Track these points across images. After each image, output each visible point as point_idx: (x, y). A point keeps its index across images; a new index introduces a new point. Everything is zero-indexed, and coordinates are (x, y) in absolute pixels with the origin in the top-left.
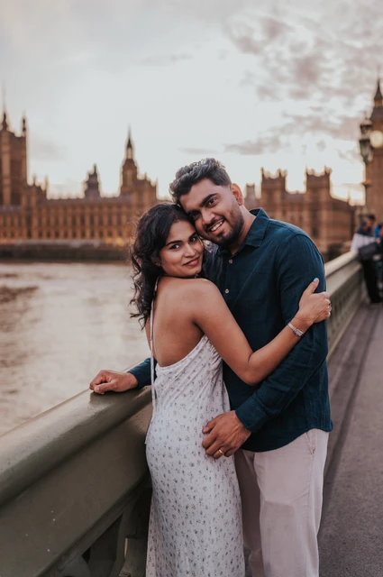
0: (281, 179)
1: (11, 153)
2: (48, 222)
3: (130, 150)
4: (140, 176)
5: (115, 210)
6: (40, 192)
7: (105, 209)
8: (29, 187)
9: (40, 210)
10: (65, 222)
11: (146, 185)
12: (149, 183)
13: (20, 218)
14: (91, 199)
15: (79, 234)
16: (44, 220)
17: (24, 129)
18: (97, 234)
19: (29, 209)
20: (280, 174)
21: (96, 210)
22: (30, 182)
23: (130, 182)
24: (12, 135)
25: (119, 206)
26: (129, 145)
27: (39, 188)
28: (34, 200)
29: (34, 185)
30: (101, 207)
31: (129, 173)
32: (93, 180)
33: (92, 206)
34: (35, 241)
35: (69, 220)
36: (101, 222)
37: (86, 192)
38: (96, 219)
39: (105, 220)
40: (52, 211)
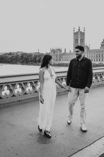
1: (81, 37)
15: (98, 60)
22: (85, 45)
24: (81, 32)
27: (87, 47)
28: (86, 50)
32: (103, 44)
33: (102, 52)
35: (96, 56)
37: (101, 47)
40: (91, 53)
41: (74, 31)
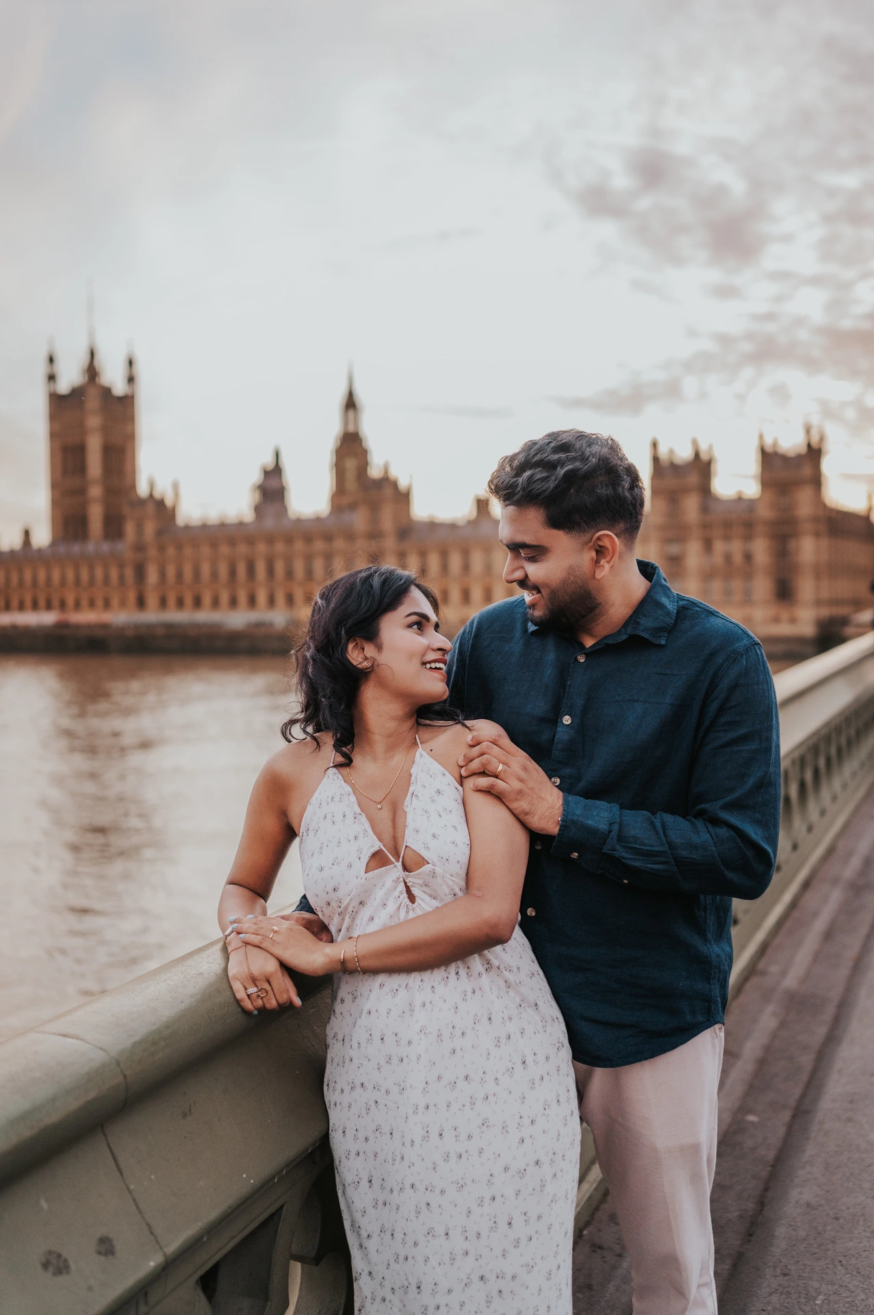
0: (702, 467)
1: (105, 430)
2: (179, 575)
3: (351, 413)
4: (375, 472)
5: (319, 545)
6: (162, 511)
7: (299, 546)
8: (141, 502)
9: (162, 549)
10: (214, 575)
11: (388, 491)
12: (395, 484)
13: (121, 566)
14: (269, 523)
15: (242, 598)
16: (171, 571)
17: (131, 380)
18: (280, 599)
19: (140, 547)
20: (697, 455)
21: (280, 547)
22: (142, 489)
23: (351, 484)
24: (107, 391)
25: (328, 538)
26: (351, 404)
27: (160, 504)
28: (150, 528)
29: (151, 496)
30: (289, 540)
31: (351, 464)
32: (273, 483)
33: (270, 540)
34: (152, 616)
35: (223, 570)
36: (289, 574)
37: (258, 509)
38: (280, 567)
39: (299, 568)
40: (188, 551)
41: (52, 378)
